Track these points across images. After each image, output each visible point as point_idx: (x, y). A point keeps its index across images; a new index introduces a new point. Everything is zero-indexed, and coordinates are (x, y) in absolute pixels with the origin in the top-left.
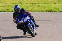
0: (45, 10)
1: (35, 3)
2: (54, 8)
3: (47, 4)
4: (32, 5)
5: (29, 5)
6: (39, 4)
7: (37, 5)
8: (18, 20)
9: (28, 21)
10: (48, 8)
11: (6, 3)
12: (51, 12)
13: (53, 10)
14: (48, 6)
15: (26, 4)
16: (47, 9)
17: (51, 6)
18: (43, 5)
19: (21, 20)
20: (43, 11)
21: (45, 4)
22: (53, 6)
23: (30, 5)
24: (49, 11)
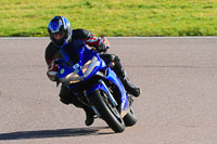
0: (174, 29)
1: (140, 6)
2: (206, 23)
3: (183, 7)
4: (128, 12)
5: (119, 12)
6: (155, 10)
7: (148, 10)
8: (62, 71)
9: (98, 73)
10: (184, 22)
11: (40, 4)
12: (196, 35)
13: (202, 31)
14: (187, 16)
15: (110, 7)
16: (182, 26)
17: (196, 15)
18: (169, 12)
19: (72, 70)
20: (169, 35)
21: (176, 10)
22: (202, 15)
23: (122, 12)
24: (188, 34)
